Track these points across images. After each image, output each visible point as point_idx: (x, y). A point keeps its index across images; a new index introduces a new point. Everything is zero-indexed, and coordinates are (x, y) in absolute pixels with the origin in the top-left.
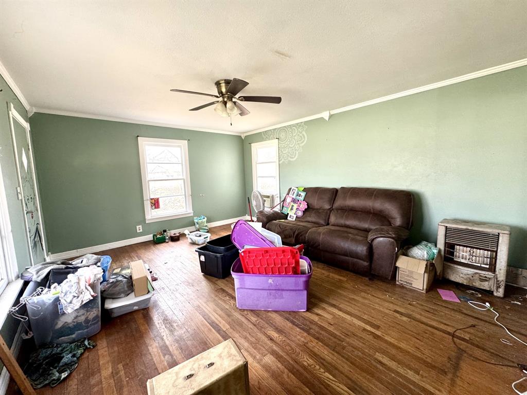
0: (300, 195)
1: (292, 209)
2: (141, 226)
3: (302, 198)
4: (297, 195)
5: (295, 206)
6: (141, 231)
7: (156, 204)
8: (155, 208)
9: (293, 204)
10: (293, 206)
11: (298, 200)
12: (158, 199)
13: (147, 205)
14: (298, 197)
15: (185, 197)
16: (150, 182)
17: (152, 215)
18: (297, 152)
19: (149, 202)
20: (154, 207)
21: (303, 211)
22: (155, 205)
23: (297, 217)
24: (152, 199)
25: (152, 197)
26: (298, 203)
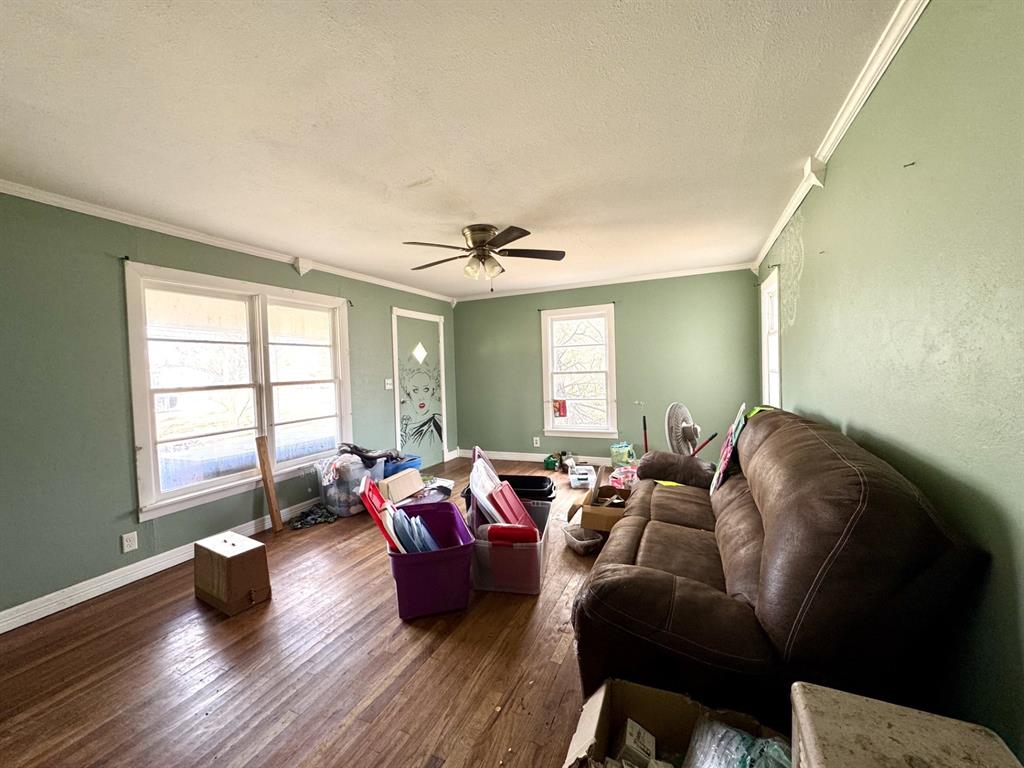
2: (538, 439)
6: (538, 445)
7: (561, 409)
8: (560, 416)
12: (564, 402)
13: (549, 409)
15: (607, 403)
16: (555, 376)
17: (554, 425)
19: (551, 405)
20: (558, 414)
22: (559, 410)
24: (555, 401)
25: (555, 398)
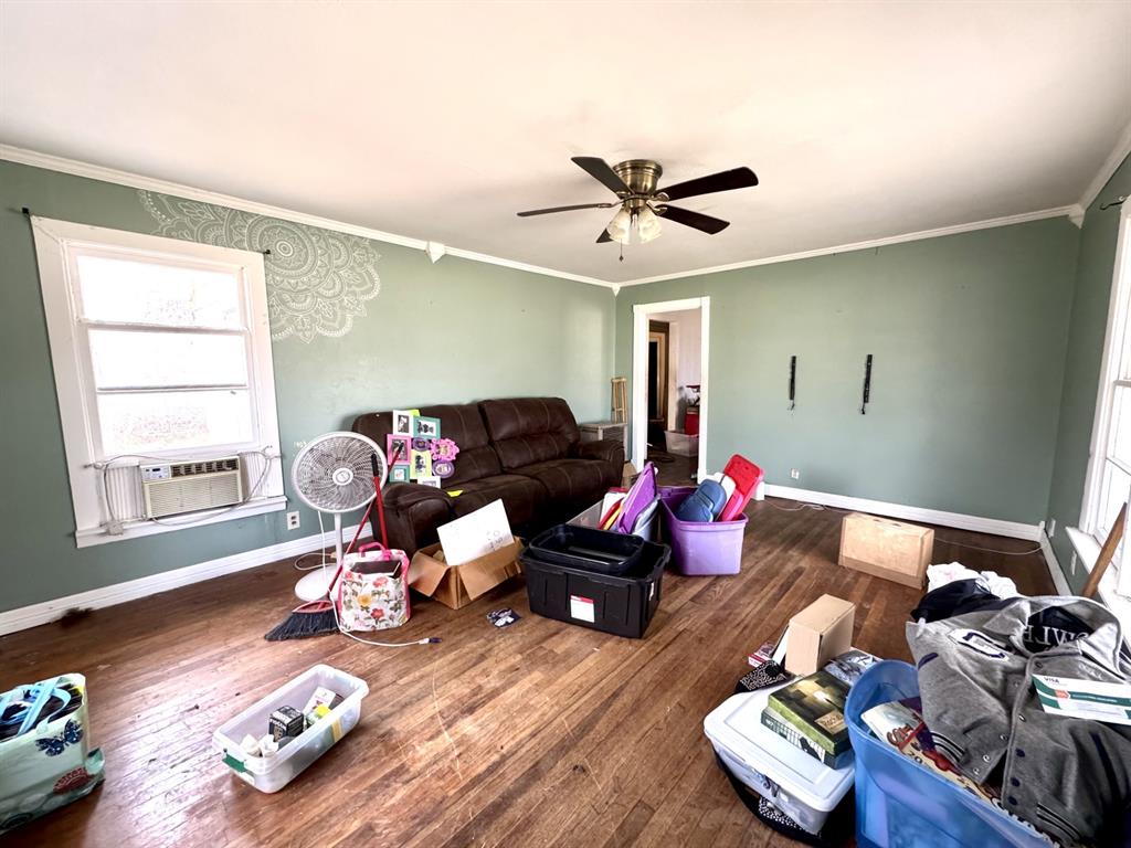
0: (426, 426)
1: (419, 466)
3: (434, 434)
4: (420, 430)
5: (426, 456)
9: (420, 454)
10: (418, 458)
11: (430, 441)
14: (422, 433)
18: (349, 316)
21: (453, 462)
23: (442, 480)
26: (433, 447)
